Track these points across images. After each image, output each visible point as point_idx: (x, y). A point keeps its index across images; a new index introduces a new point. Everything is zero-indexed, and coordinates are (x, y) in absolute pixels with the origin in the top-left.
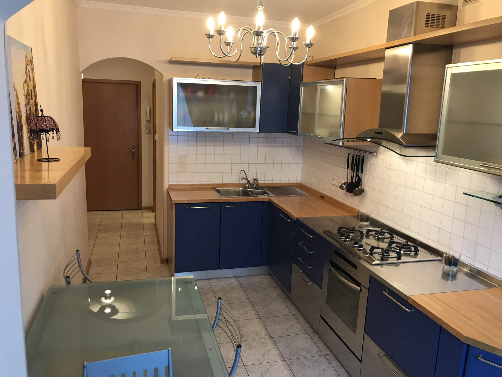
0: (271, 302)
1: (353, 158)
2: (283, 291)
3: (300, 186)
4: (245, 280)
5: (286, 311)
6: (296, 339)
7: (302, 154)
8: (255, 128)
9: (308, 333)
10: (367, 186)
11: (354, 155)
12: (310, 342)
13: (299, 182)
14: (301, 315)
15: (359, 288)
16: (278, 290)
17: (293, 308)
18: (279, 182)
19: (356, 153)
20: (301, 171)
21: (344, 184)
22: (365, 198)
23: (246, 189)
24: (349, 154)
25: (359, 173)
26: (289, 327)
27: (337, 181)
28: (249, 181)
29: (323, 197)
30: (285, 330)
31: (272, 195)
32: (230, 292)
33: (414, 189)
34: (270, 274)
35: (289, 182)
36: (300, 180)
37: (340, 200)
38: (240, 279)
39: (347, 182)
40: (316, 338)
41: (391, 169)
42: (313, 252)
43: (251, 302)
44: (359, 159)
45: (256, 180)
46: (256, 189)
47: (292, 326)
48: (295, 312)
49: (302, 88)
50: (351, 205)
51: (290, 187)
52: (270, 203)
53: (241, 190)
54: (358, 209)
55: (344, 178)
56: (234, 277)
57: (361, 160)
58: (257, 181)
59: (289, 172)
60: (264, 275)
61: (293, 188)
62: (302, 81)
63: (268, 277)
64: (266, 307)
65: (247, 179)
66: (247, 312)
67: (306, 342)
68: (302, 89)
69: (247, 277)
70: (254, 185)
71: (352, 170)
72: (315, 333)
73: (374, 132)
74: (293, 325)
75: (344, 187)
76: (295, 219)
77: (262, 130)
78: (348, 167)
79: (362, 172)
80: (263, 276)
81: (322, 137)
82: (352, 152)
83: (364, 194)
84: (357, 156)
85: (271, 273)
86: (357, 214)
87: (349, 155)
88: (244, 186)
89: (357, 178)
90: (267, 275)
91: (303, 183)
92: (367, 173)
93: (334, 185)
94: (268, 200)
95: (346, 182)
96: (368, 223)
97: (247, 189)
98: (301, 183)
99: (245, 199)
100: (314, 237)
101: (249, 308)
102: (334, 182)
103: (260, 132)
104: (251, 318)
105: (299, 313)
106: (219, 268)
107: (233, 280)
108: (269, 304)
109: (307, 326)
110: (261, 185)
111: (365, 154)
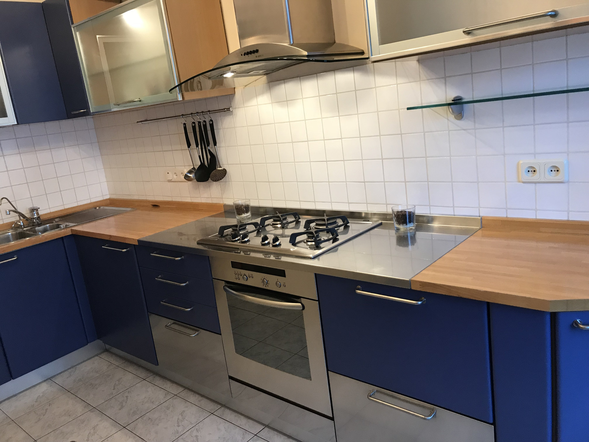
0: (129, 392)
1: (194, 128)
2: (140, 366)
3: (112, 202)
4: (68, 378)
5: (160, 395)
6: (199, 432)
7: (100, 154)
8: (7, 117)
9: (212, 413)
10: (228, 164)
11: (194, 123)
12: (223, 425)
13: (108, 197)
14: (186, 390)
15: (300, 304)
16: (131, 369)
17: (168, 386)
18: (75, 205)
19: (197, 119)
20: (106, 180)
21: (190, 172)
22: (229, 182)
23: (20, 230)
24: (185, 124)
25: (211, 148)
26: (178, 419)
27: (175, 173)
28: (21, 214)
29: (155, 206)
30: (174, 426)
31: (71, 224)
32: (47, 409)
33: (308, 141)
34: (106, 350)
35: (92, 202)
36: (108, 193)
37: (188, 200)
38: (58, 380)
39: (194, 168)
40: (229, 415)
41: (261, 125)
42: (187, 282)
43: (94, 409)
44: (205, 126)
45: (35, 209)
46: (39, 225)
47: (181, 414)
48: (174, 389)
49: (78, 33)
50: (209, 201)
51: (96, 208)
52: (76, 237)
53: (11, 234)
54: (222, 202)
55: (185, 166)
56: (45, 381)
57: (209, 128)
58: (37, 210)
59: (87, 185)
60: (97, 355)
61: (102, 207)
62: (73, 23)
63: (104, 356)
64: (124, 404)
65: (16, 211)
66: (94, 428)
67: (219, 429)
68: (78, 37)
69: (69, 370)
70: (34, 219)
71: (197, 146)
72: (223, 408)
73: (242, 55)
74: (184, 411)
75: (192, 177)
76: (137, 243)
77: (20, 120)
78: (189, 145)
79: (215, 144)
80: (97, 357)
81: (140, 101)
82: (189, 121)
83: (226, 178)
84: (199, 122)
85: (108, 347)
86: (223, 210)
87: (186, 126)
88: (15, 226)
89: (209, 157)
90: (100, 354)
91: (114, 197)
92: (223, 144)
93: (170, 181)
94: (70, 233)
95: (192, 169)
96: (249, 214)
97: (22, 228)
98: (110, 198)
99: (27, 242)
100: (183, 257)
101: (95, 419)
102: (171, 176)
103: (18, 124)
104: (107, 436)
105: (181, 389)
106: (12, 377)
107: (44, 387)
108: (127, 397)
109: (205, 403)
110: (46, 217)
111: (213, 117)
